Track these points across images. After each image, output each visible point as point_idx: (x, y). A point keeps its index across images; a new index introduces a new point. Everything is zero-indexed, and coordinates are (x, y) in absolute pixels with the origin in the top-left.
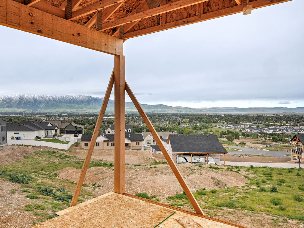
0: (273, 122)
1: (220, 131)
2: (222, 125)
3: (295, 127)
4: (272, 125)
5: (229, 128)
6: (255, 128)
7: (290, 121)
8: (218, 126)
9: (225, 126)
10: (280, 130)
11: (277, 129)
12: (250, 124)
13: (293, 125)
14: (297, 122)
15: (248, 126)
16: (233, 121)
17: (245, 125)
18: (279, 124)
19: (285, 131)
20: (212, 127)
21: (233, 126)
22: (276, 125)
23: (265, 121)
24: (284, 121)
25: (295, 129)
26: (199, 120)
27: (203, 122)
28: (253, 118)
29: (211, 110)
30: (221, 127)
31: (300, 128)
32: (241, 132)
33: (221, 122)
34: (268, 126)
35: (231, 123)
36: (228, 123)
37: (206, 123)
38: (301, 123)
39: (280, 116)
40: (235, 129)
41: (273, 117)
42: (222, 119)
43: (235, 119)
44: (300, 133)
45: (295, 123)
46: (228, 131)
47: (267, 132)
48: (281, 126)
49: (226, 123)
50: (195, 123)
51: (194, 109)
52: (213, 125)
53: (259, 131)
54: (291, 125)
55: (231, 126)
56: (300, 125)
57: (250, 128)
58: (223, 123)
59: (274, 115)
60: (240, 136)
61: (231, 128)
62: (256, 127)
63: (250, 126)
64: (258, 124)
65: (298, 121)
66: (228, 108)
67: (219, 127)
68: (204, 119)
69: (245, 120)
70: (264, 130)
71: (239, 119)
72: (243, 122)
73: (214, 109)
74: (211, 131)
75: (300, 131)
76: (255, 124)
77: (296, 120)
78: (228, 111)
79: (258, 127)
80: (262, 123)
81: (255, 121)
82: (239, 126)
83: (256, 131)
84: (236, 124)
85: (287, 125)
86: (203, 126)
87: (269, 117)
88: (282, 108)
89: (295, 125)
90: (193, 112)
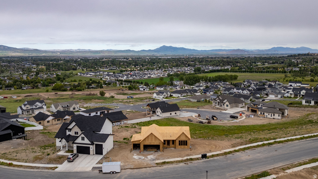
0: (125, 68)
2: (82, 72)
3: (141, 72)
4: (124, 71)
5: (90, 76)
6: (113, 75)
7: (137, 65)
8: (79, 74)
9: (86, 74)
10: (131, 76)
11: (129, 74)
12: (107, 69)
13: (139, 70)
14: (142, 67)
15: (106, 73)
16: (92, 67)
17: (103, 72)
18: (130, 69)
19: (135, 77)
20: (73, 75)
22: (128, 70)
23: (118, 66)
24: (133, 65)
25: (141, 74)
26: (57, 67)
27: (62, 70)
28: (107, 62)
29: (64, 52)
30: (82, 75)
31: (145, 73)
32: (102, 80)
33: (80, 68)
34: (122, 71)
35: (90, 69)
36: (88, 69)
37: (66, 71)
38: (145, 67)
39: (130, 60)
40: (96, 76)
41: (125, 62)
42: (81, 65)
43: (93, 65)
44: (144, 77)
46: (91, 79)
47: (122, 79)
48: (131, 71)
49: (85, 69)
50: (54, 71)
51: (45, 52)
52: (74, 72)
53: (116, 78)
54: (138, 70)
55: (91, 73)
56: (145, 70)
57: (108, 75)
58: (83, 70)
59: (124, 58)
60: (103, 85)
61: (92, 75)
62: (112, 73)
63: (108, 73)
64: (114, 69)
65: (142, 65)
66: (82, 50)
67: (81, 75)
68: (63, 66)
69: (102, 66)
70: (120, 76)
71: (97, 64)
72: (101, 68)
73: (68, 52)
75: (145, 76)
76: (111, 69)
77: (141, 65)
78: (82, 53)
80: (116, 69)
81: (111, 66)
82: (98, 73)
83: (114, 78)
84: (95, 70)
85: (135, 71)
87: (121, 61)
89: (141, 70)
90: (44, 54)
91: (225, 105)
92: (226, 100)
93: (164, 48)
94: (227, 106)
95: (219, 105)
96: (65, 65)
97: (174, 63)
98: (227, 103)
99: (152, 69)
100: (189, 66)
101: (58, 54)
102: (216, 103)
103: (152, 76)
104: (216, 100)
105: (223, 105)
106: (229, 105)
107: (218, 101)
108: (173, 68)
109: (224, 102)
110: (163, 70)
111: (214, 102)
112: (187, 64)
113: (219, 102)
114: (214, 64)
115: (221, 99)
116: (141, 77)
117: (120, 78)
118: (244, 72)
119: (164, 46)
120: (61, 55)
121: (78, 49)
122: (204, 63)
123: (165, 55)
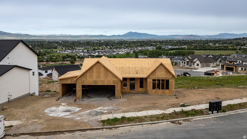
0: (98, 47)
1: (61, 56)
2: (62, 50)
3: (111, 50)
4: (97, 49)
5: (67, 52)
6: (86, 52)
7: (108, 45)
8: (58, 51)
9: (64, 51)
10: (102, 52)
11: (100, 51)
12: (82, 48)
13: (109, 49)
14: (112, 46)
15: (81, 50)
16: (70, 47)
17: (79, 50)
18: (102, 48)
19: (105, 53)
20: (53, 52)
21: (70, 51)
22: (100, 49)
23: (92, 46)
24: (104, 45)
25: (110, 52)
26: (41, 46)
27: (45, 48)
28: (84, 43)
29: (49, 36)
30: (61, 52)
31: (114, 50)
32: (77, 55)
33: (60, 47)
34: (94, 50)
35: (68, 48)
36: (66, 48)
37: (48, 49)
38: (114, 47)
39: (102, 42)
40: (72, 53)
41: (97, 43)
42: (61, 45)
43: (71, 45)
44: (113, 54)
45: (111, 47)
46: (67, 55)
47: (94, 54)
48: (102, 49)
49: (64, 48)
50: (38, 49)
51: (34, 36)
52: (54, 50)
53: (89, 54)
54: (108, 49)
55: (69, 51)
56: (114, 48)
57: (83, 52)
58: (62, 49)
59: (98, 41)
60: (77, 59)
61: (69, 52)
62: (86, 51)
63: (83, 50)
64: (88, 48)
65: (112, 45)
66: (64, 35)
67: (60, 52)
68: (46, 45)
69: (78, 46)
70: (92, 53)
71: (74, 44)
72: (77, 47)
73: (53, 36)
74: (54, 56)
75: (113, 53)
76: (86, 48)
77: (111, 45)
78: (64, 37)
79: (88, 51)
80: (90, 48)
81: (86, 46)
82: (75, 51)
83: (87, 54)
84: (72, 49)
85: (106, 49)
86: (46, 52)
87: (94, 43)
88: (102, 35)
89: (111, 48)
90: (33, 38)
91: (196, 64)
92: (196, 59)
93: (130, 34)
94: (198, 65)
95: (188, 65)
96: (48, 45)
97: (138, 44)
98: (198, 62)
99: (120, 48)
100: (151, 45)
101: (45, 38)
102: (185, 63)
103: (120, 53)
104: (185, 60)
105: (193, 64)
106: (200, 64)
107: (188, 60)
108: (138, 47)
109: (194, 61)
110: (130, 49)
111: (182, 62)
112: (149, 44)
113: (188, 62)
114: (173, 44)
115: (190, 58)
116: (111, 53)
117: (92, 54)
118: (199, 50)
119: (131, 32)
120: (46, 39)
121: (61, 34)
122: (164, 44)
123: (131, 39)
